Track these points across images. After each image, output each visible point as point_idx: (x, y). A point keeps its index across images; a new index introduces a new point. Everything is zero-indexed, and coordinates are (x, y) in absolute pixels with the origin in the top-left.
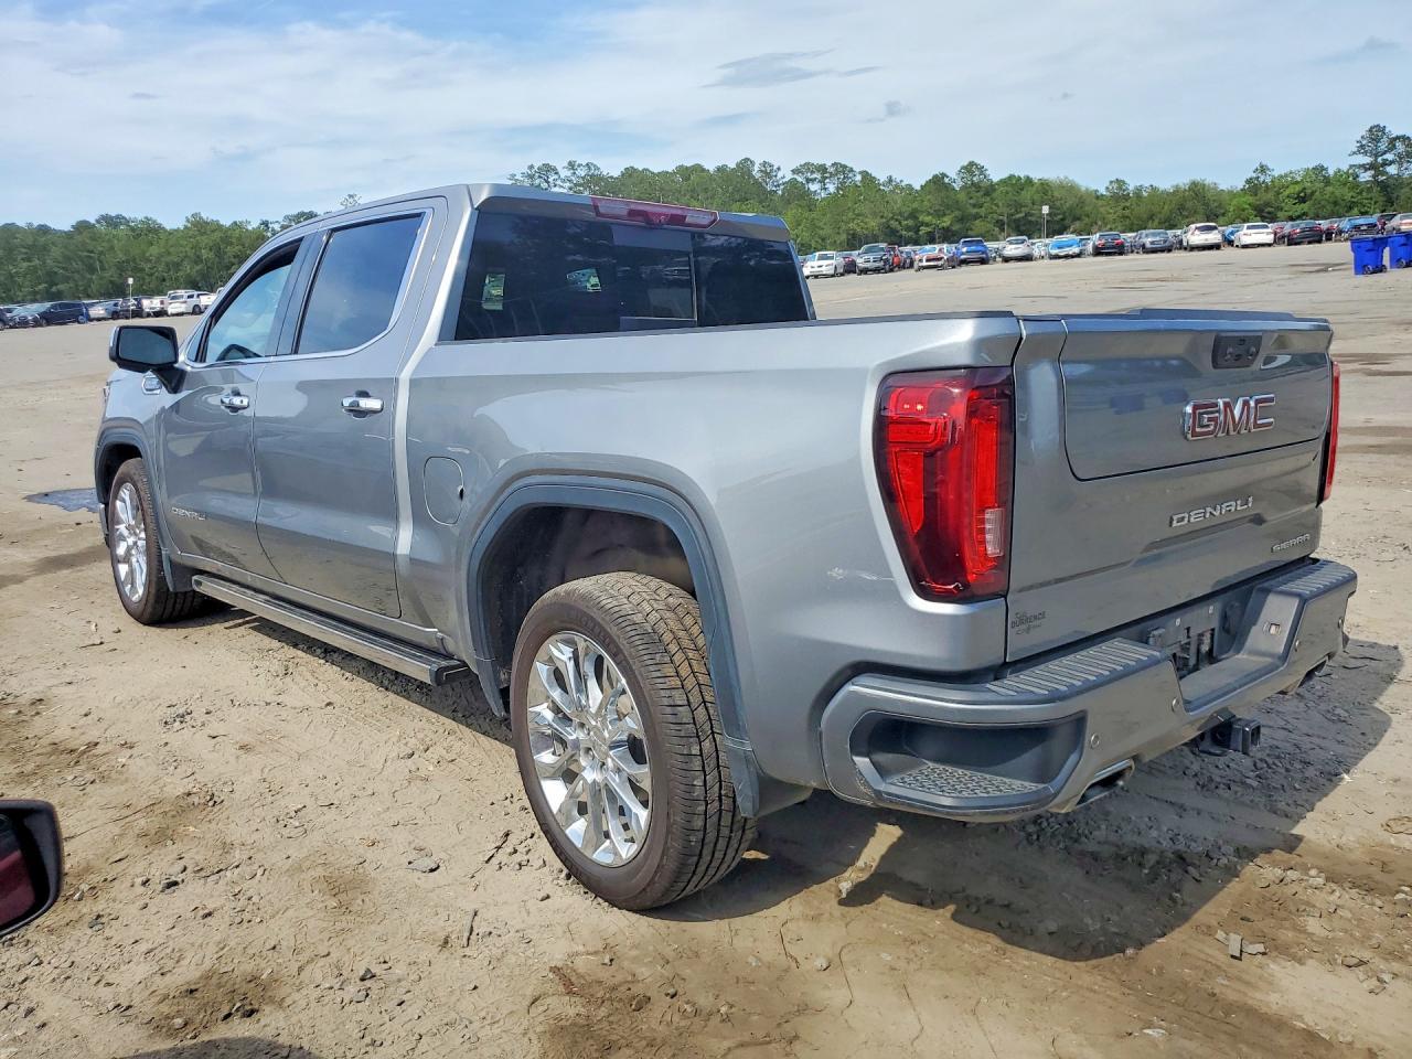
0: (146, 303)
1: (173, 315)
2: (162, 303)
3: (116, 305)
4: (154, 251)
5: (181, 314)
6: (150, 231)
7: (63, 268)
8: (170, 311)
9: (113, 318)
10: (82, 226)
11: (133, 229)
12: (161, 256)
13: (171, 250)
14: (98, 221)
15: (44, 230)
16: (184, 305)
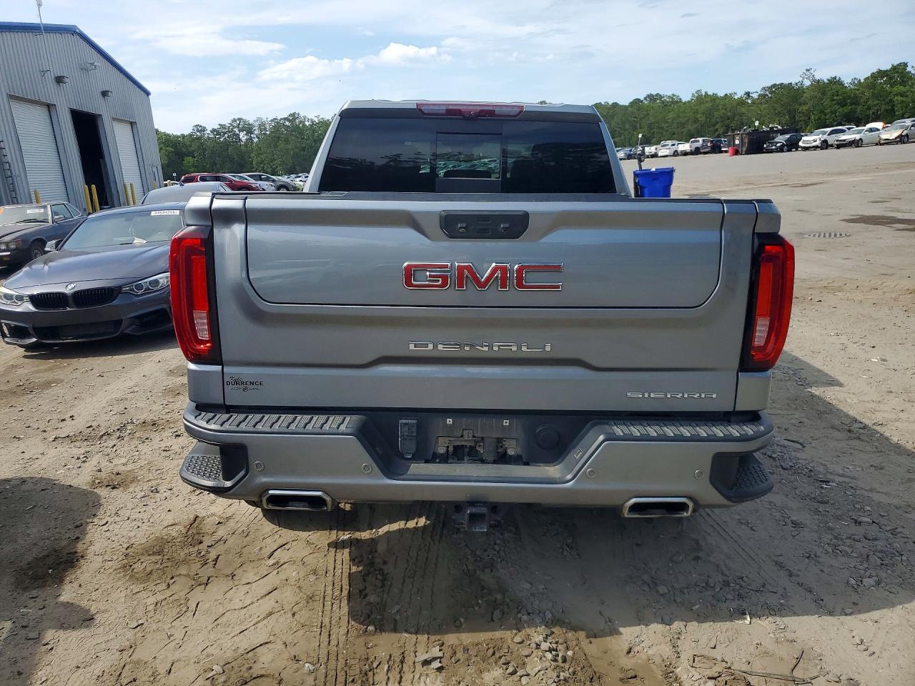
0: (647, 149)
1: (661, 157)
2: (656, 149)
3: (630, 151)
4: (671, 115)
5: (666, 156)
6: (675, 102)
7: (619, 128)
8: (660, 154)
9: (628, 159)
10: (637, 102)
11: (663, 102)
12: (674, 119)
13: (681, 115)
14: (645, 99)
15: (615, 105)
16: (668, 151)
